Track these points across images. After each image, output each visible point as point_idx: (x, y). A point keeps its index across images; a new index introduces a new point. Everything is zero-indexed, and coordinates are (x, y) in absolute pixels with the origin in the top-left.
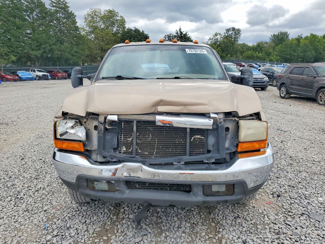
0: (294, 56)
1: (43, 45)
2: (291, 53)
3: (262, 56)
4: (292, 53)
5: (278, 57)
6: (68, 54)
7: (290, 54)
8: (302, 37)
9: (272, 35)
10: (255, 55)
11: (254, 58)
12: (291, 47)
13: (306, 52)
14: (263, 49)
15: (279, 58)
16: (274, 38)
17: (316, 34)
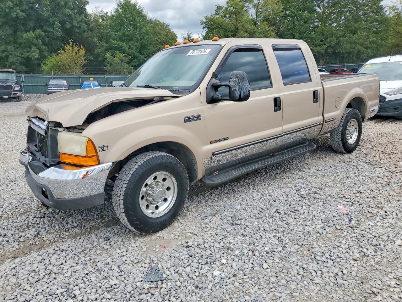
1: (329, 39)
6: (360, 47)
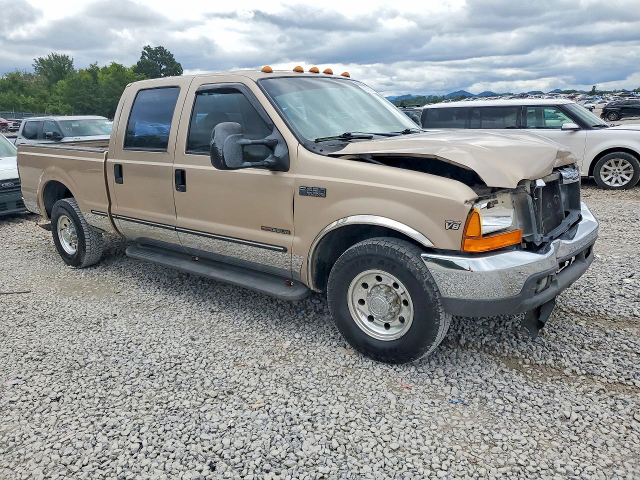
0: (98, 103)
2: (90, 97)
3: (34, 102)
4: (92, 97)
5: (67, 105)
7: (90, 99)
8: (98, 68)
9: (38, 60)
10: (20, 101)
11: (19, 107)
12: (87, 87)
13: (114, 96)
14: (25, 88)
15: (70, 107)
16: (43, 65)
17: (121, 64)
